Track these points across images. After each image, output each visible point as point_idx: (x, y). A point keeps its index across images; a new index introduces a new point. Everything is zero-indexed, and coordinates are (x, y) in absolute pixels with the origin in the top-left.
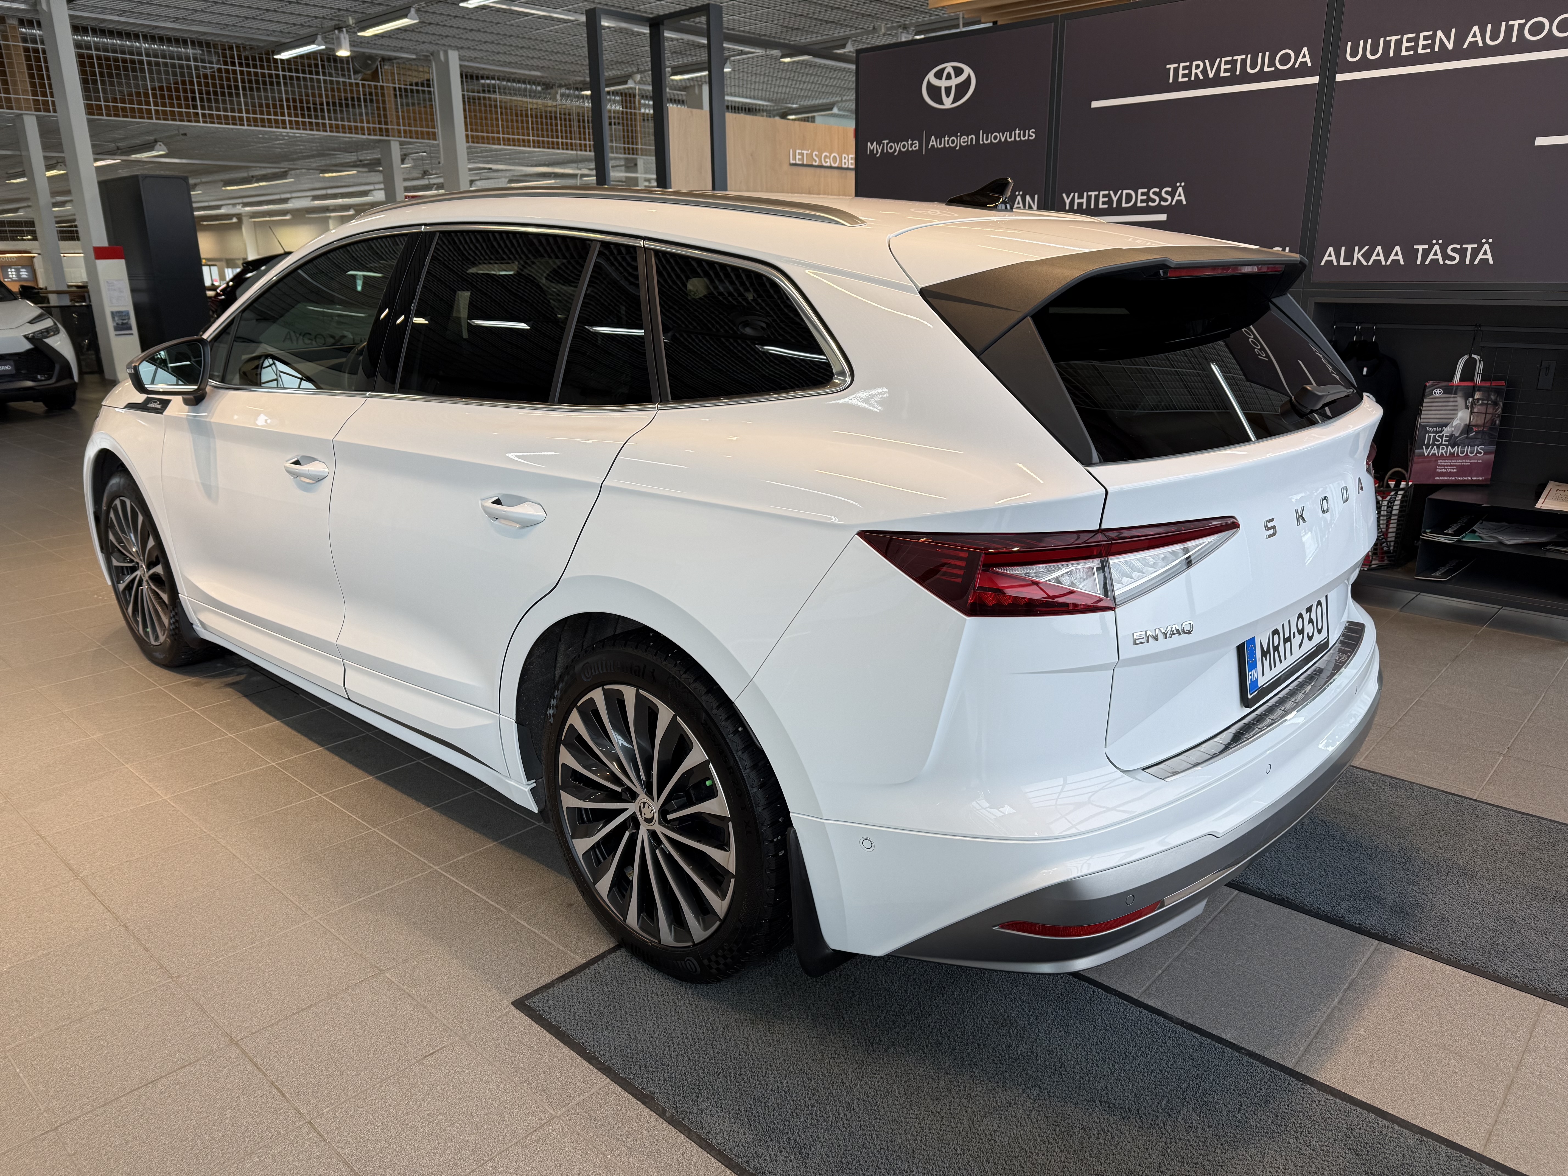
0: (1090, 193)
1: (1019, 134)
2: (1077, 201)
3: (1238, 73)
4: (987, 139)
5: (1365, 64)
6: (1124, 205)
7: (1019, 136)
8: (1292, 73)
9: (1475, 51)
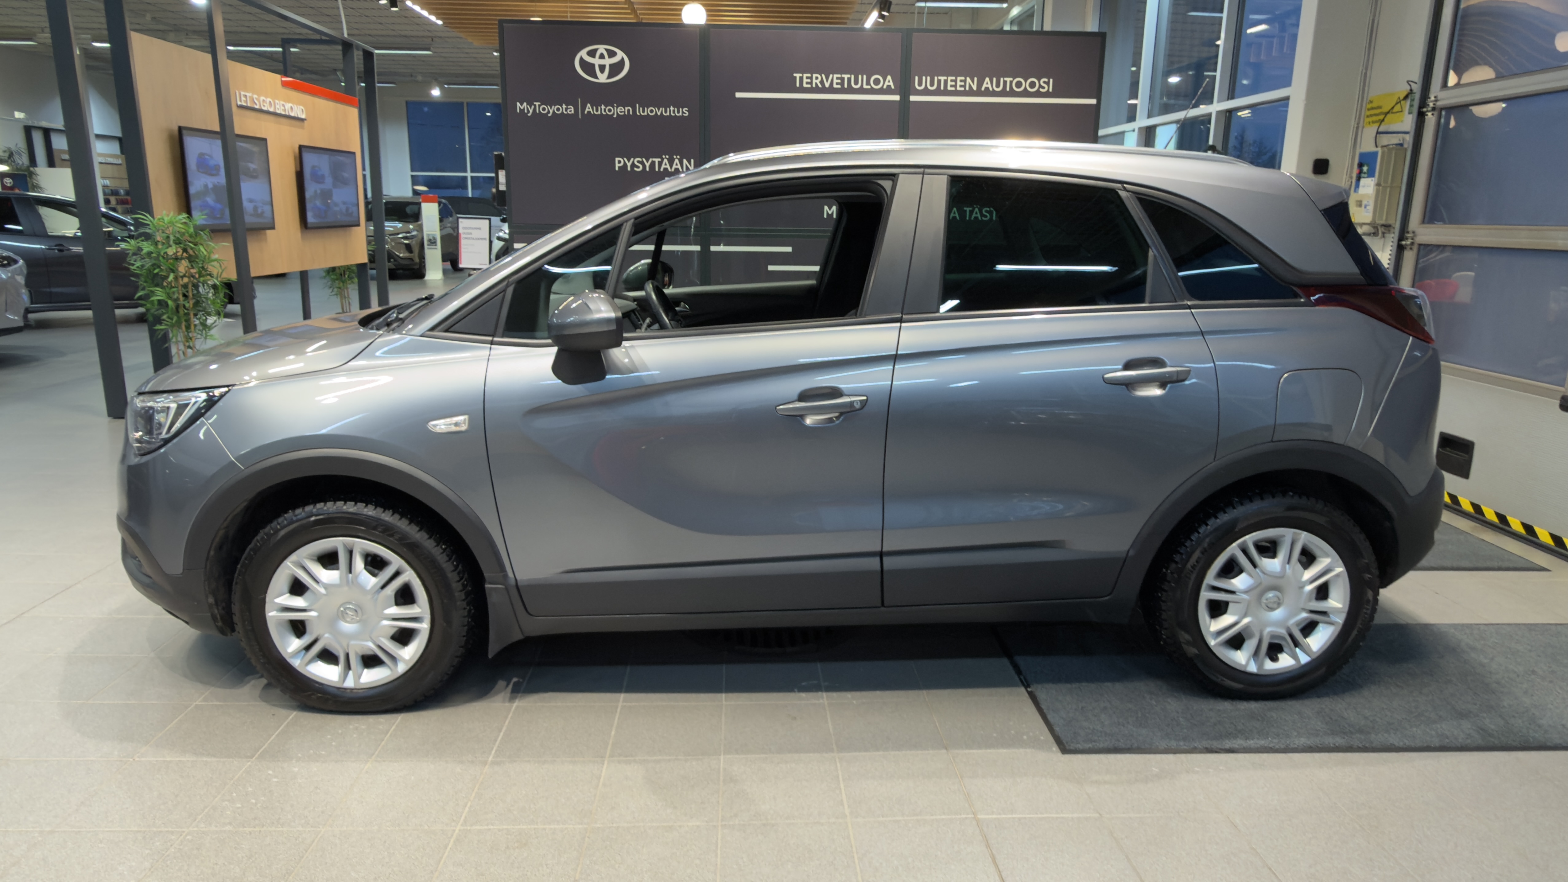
3: (846, 86)
4: (643, 112)
5: (926, 92)
7: (674, 112)
8: (881, 91)
9: (988, 93)
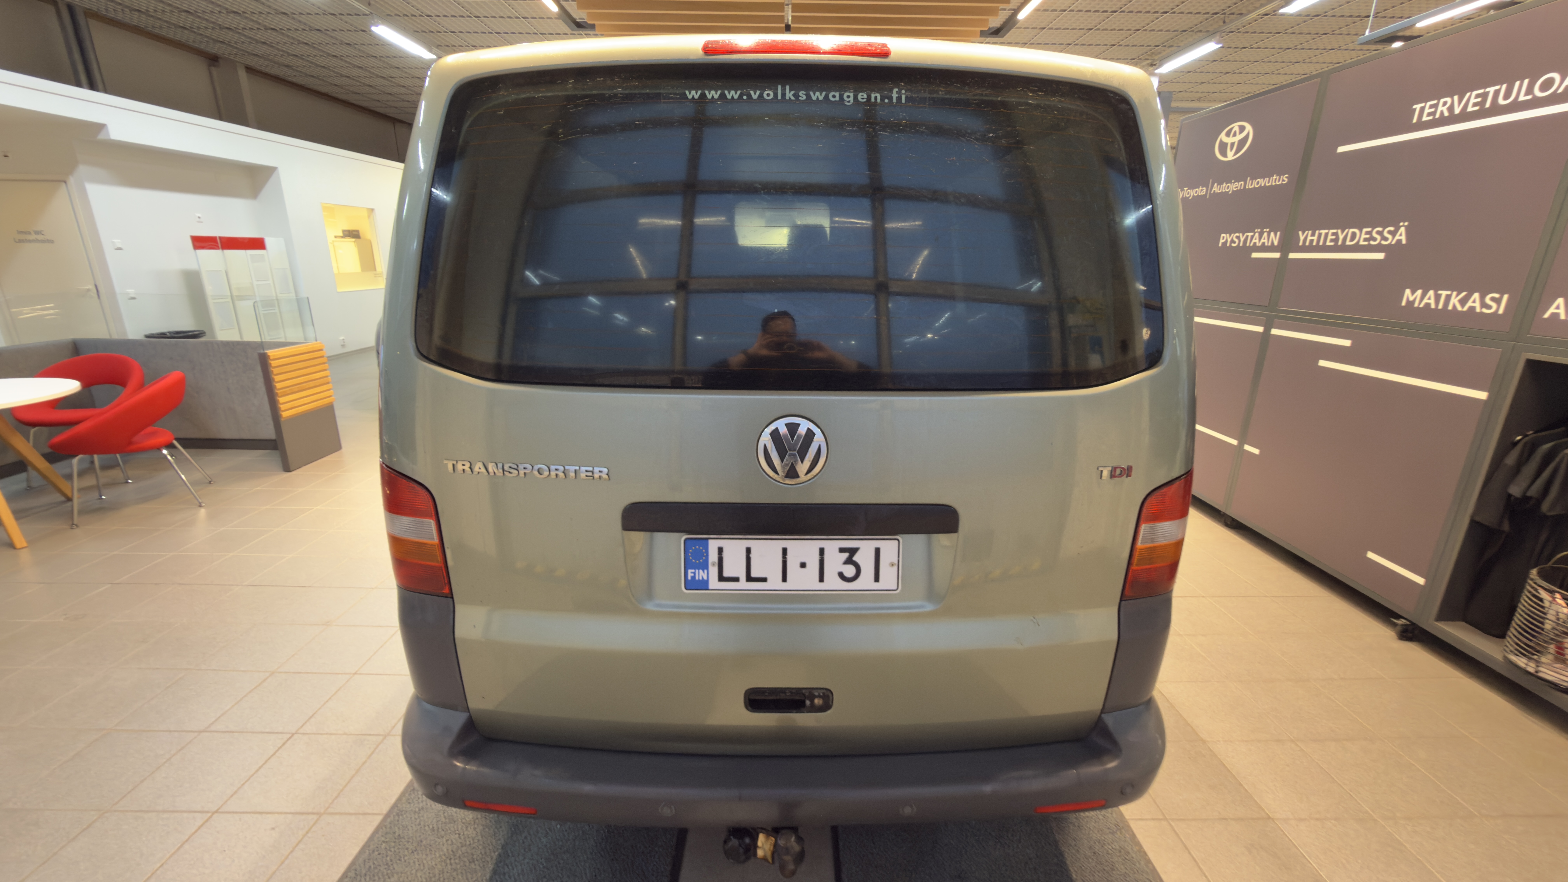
0: (1321, 231)
1: (1276, 179)
2: (1309, 238)
3: (1488, 105)
4: (1251, 184)
6: (1348, 243)
7: (1275, 182)
8: (1555, 99)
